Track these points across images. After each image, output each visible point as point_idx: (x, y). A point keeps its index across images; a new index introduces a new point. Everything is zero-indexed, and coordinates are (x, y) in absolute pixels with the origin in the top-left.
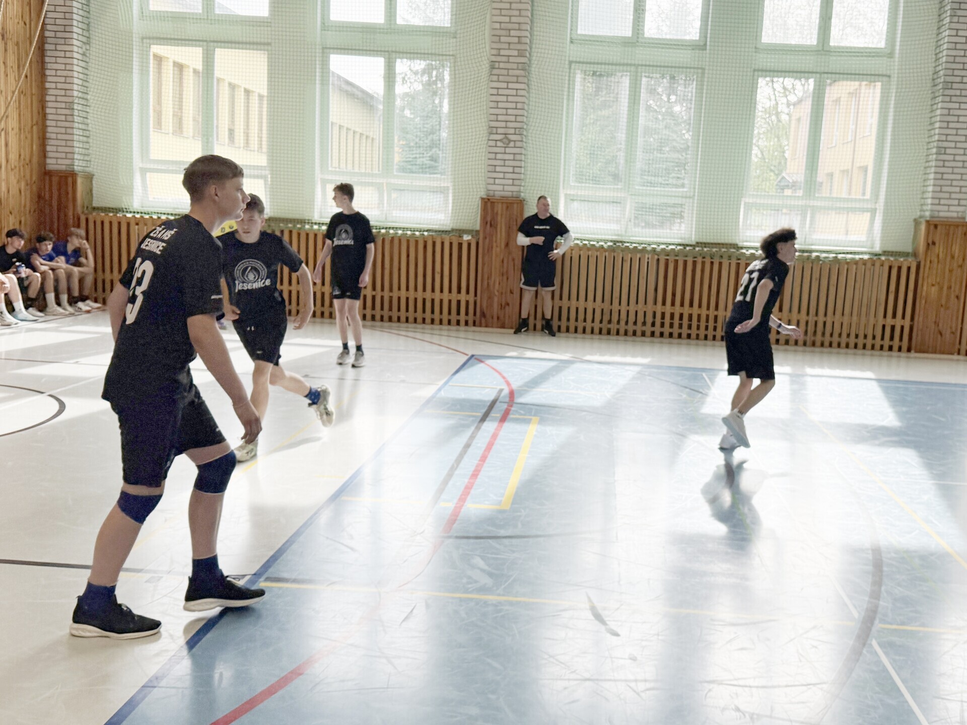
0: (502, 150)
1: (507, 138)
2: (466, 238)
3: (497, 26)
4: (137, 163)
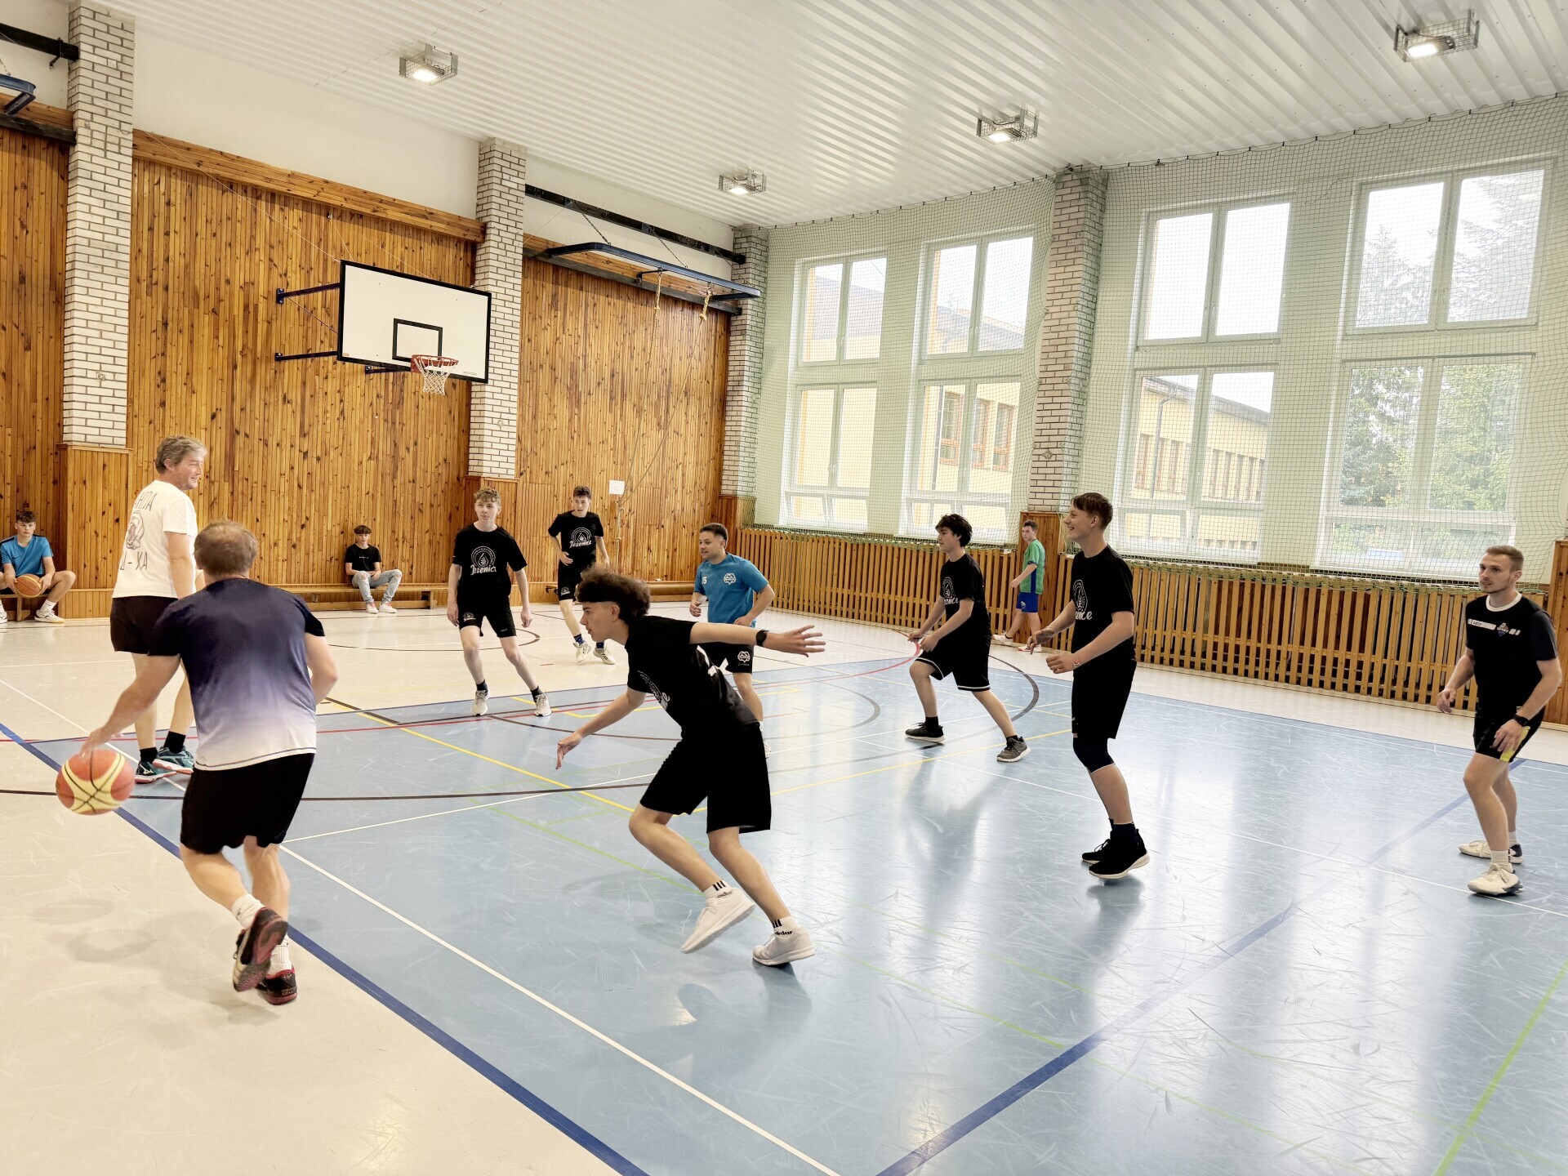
0: (1044, 464)
1: (1049, 452)
2: (1006, 552)
3: (1047, 343)
4: (784, 487)
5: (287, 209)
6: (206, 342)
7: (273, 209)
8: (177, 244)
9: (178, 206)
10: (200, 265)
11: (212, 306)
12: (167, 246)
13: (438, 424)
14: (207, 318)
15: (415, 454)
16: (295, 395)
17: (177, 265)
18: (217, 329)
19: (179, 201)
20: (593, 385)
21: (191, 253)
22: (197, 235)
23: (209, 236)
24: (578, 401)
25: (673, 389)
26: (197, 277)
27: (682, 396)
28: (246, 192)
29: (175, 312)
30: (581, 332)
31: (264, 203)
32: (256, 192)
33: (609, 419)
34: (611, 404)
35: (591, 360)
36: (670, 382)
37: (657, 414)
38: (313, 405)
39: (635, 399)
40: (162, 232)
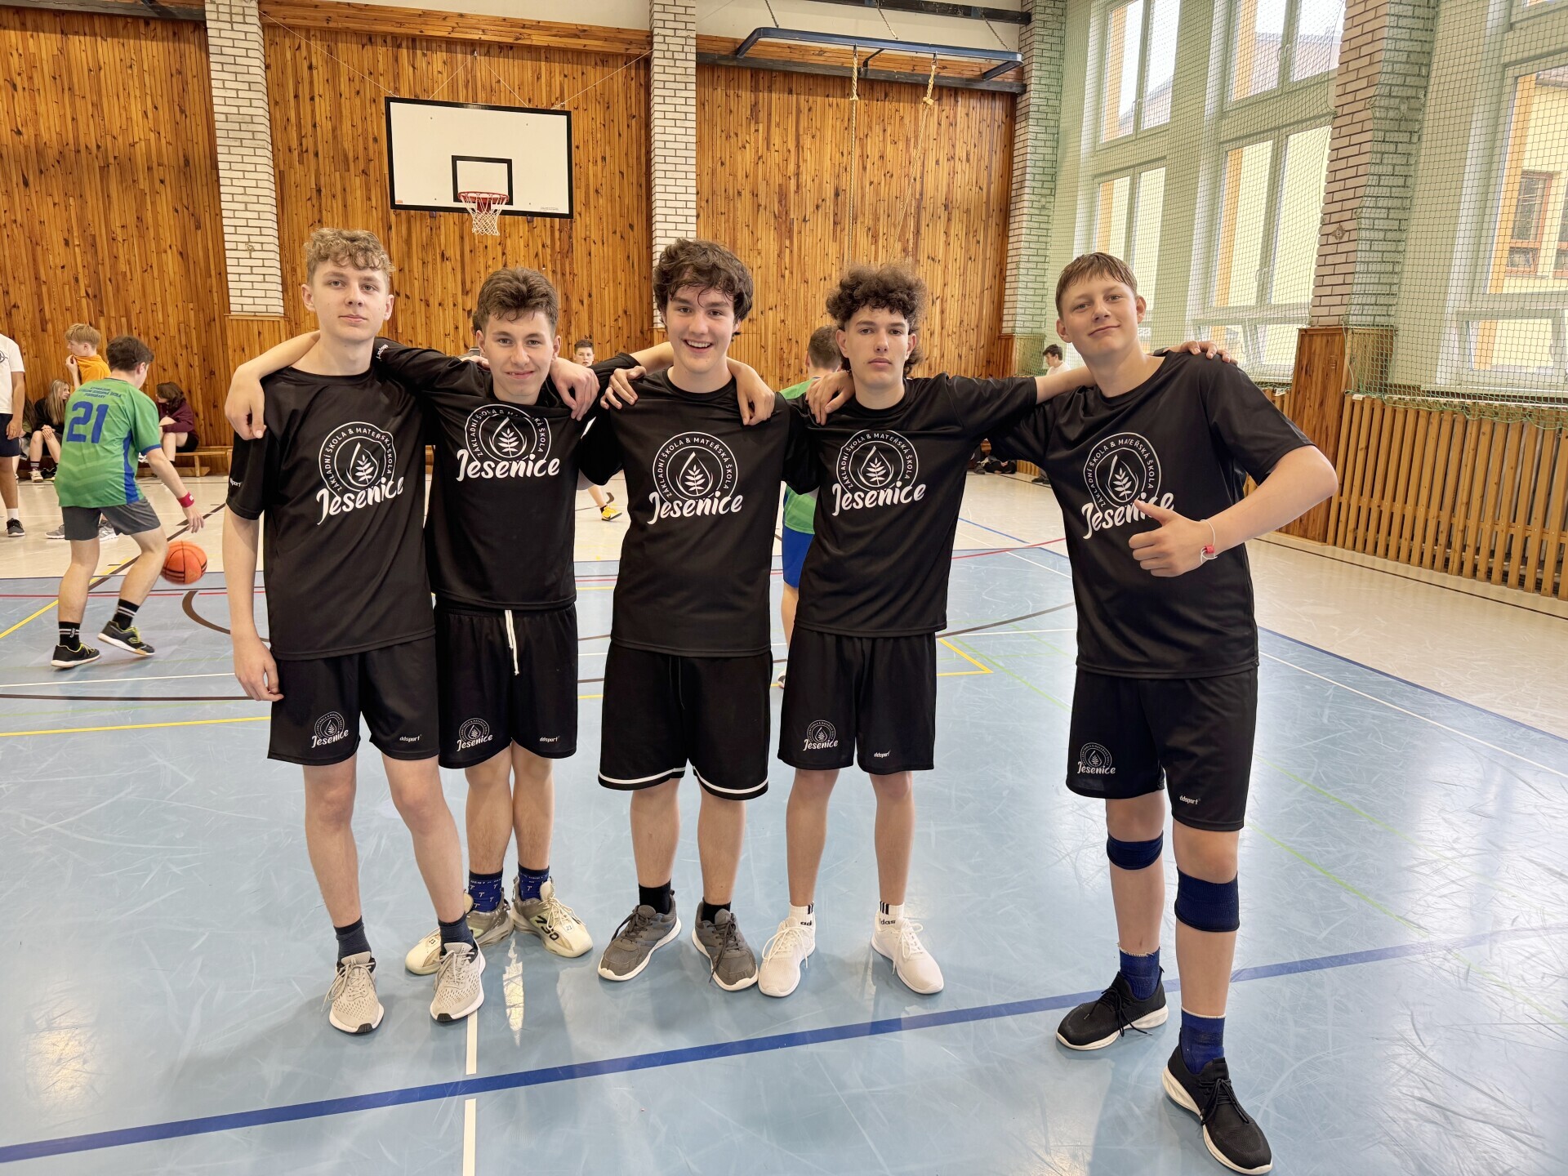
0: (1334, 248)
1: (1340, 228)
2: (1279, 392)
5: (429, 53)
6: (359, 204)
7: (414, 55)
8: (323, 107)
9: (320, 68)
10: (346, 126)
11: (361, 168)
12: (313, 111)
13: (615, 272)
14: (358, 179)
15: (590, 306)
16: (453, 252)
17: (324, 129)
18: (368, 190)
19: (320, 63)
20: (810, 209)
21: (336, 116)
22: (341, 95)
23: (353, 94)
24: (790, 231)
25: (927, 202)
26: (345, 139)
27: (941, 211)
28: (385, 41)
29: (327, 177)
30: (792, 145)
31: (405, 51)
32: (396, 41)
33: (833, 249)
34: (834, 231)
35: (806, 178)
36: (921, 194)
37: (902, 237)
38: (473, 261)
39: (869, 221)
40: (307, 97)
